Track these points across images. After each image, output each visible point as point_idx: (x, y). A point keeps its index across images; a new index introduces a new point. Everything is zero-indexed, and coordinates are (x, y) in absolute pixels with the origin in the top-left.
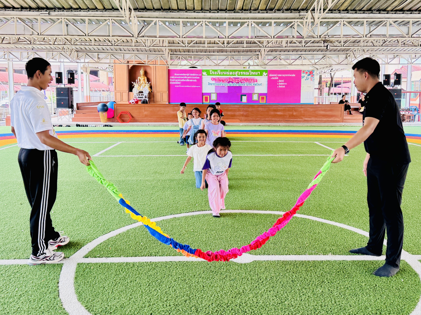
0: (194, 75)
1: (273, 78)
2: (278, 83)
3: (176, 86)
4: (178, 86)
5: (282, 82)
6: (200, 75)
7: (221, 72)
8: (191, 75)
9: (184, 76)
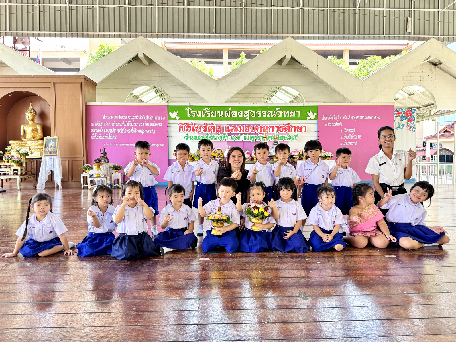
0: (148, 118)
1: (330, 125)
2: (343, 134)
3: (104, 144)
4: (111, 144)
5: (352, 134)
6: (163, 118)
7: (212, 113)
8: (142, 118)
9: (125, 121)
